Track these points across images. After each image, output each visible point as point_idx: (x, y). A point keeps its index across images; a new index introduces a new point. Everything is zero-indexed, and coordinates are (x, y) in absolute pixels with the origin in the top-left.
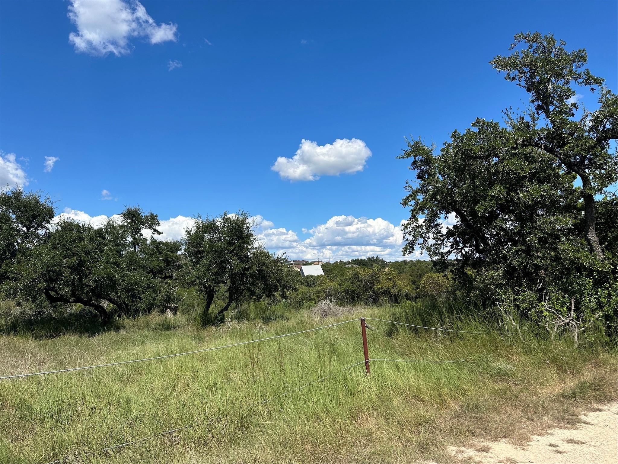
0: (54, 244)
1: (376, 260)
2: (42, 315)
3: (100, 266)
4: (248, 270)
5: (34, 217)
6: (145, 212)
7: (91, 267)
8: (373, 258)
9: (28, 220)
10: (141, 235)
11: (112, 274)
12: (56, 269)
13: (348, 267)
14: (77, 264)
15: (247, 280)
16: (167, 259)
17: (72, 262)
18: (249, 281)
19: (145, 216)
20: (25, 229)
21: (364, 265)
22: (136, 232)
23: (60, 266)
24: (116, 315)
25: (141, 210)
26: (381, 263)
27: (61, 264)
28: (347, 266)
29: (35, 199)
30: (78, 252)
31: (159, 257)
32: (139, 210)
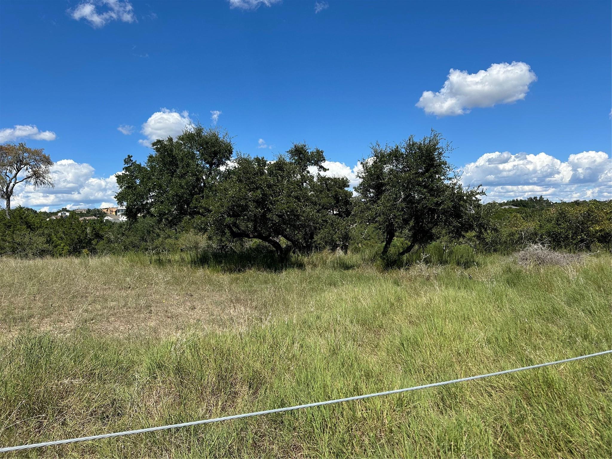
0: (239, 177)
1: (539, 200)
2: (226, 249)
3: (282, 200)
4: (440, 205)
5: (215, 154)
6: (311, 149)
7: (274, 201)
8: (535, 198)
9: (211, 157)
10: (308, 172)
11: (296, 208)
12: (243, 203)
13: (505, 208)
14: (262, 198)
15: (438, 217)
16: (336, 195)
17: (257, 196)
18: (441, 219)
19: (311, 153)
20: (208, 166)
21: (524, 206)
22: (303, 169)
23: (246, 199)
24: (291, 252)
25: (307, 146)
26: (546, 203)
27: (247, 197)
28: (503, 207)
29: (214, 135)
30: (261, 185)
31: (328, 194)
32: (305, 146)
